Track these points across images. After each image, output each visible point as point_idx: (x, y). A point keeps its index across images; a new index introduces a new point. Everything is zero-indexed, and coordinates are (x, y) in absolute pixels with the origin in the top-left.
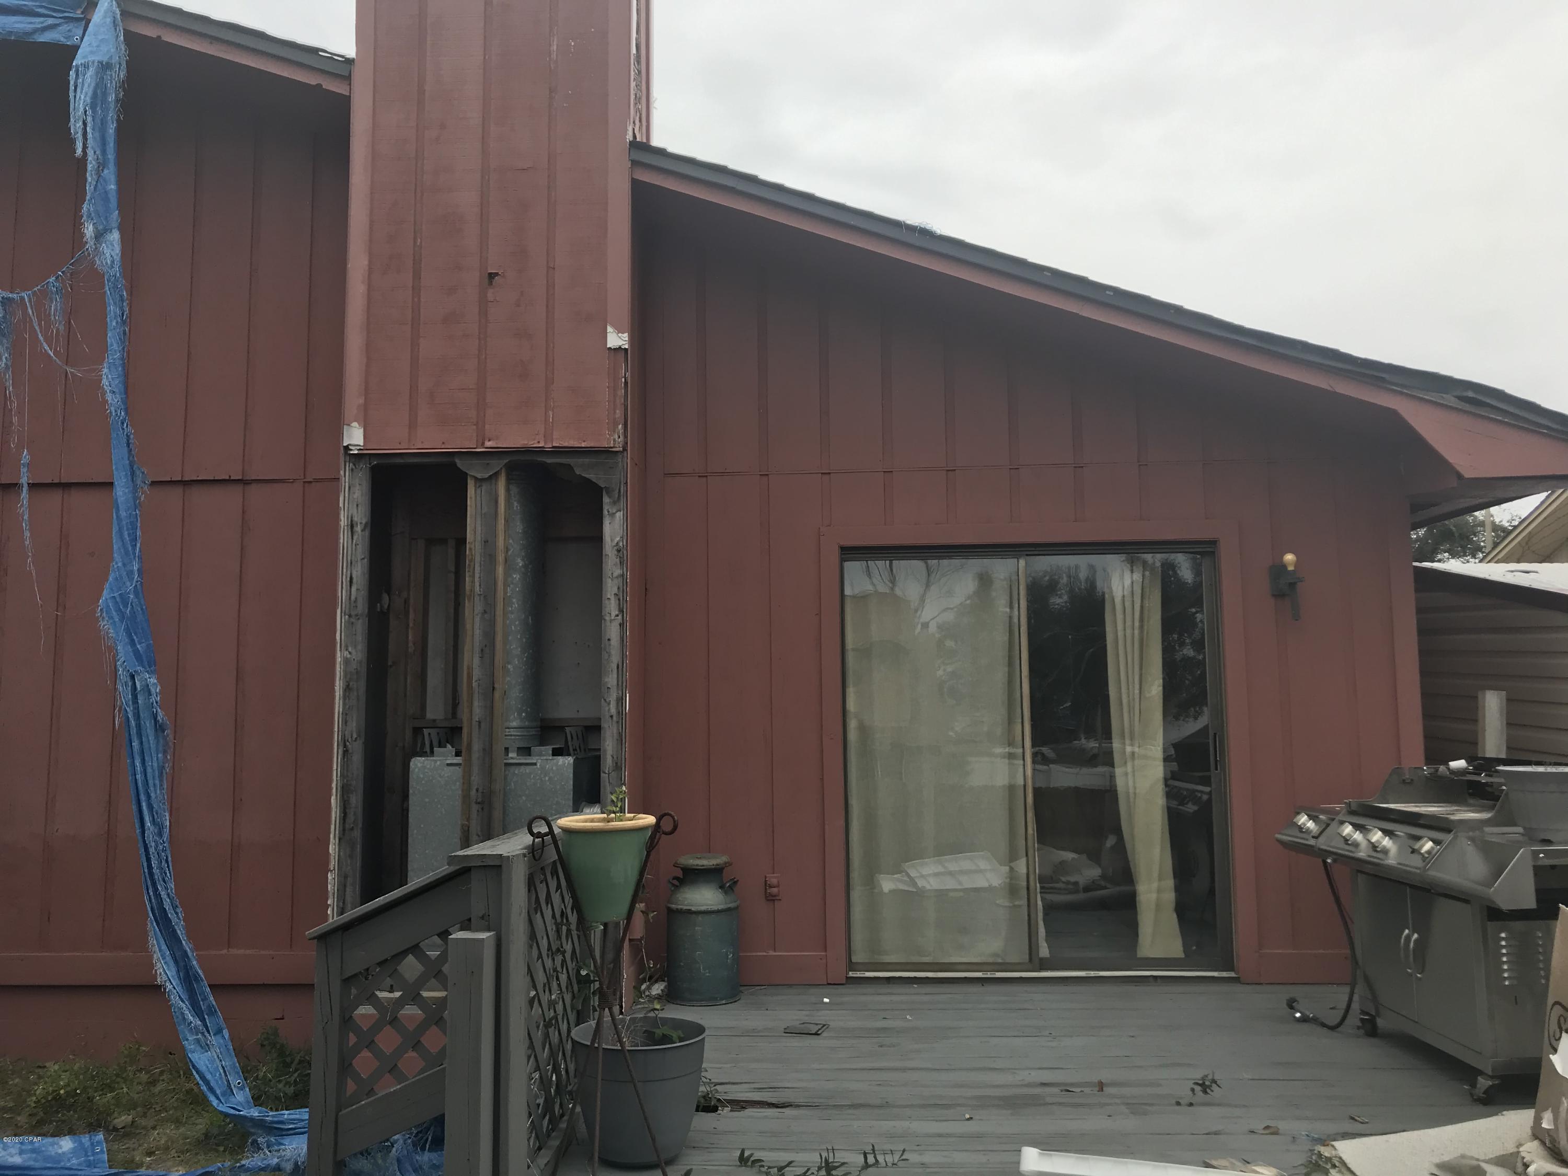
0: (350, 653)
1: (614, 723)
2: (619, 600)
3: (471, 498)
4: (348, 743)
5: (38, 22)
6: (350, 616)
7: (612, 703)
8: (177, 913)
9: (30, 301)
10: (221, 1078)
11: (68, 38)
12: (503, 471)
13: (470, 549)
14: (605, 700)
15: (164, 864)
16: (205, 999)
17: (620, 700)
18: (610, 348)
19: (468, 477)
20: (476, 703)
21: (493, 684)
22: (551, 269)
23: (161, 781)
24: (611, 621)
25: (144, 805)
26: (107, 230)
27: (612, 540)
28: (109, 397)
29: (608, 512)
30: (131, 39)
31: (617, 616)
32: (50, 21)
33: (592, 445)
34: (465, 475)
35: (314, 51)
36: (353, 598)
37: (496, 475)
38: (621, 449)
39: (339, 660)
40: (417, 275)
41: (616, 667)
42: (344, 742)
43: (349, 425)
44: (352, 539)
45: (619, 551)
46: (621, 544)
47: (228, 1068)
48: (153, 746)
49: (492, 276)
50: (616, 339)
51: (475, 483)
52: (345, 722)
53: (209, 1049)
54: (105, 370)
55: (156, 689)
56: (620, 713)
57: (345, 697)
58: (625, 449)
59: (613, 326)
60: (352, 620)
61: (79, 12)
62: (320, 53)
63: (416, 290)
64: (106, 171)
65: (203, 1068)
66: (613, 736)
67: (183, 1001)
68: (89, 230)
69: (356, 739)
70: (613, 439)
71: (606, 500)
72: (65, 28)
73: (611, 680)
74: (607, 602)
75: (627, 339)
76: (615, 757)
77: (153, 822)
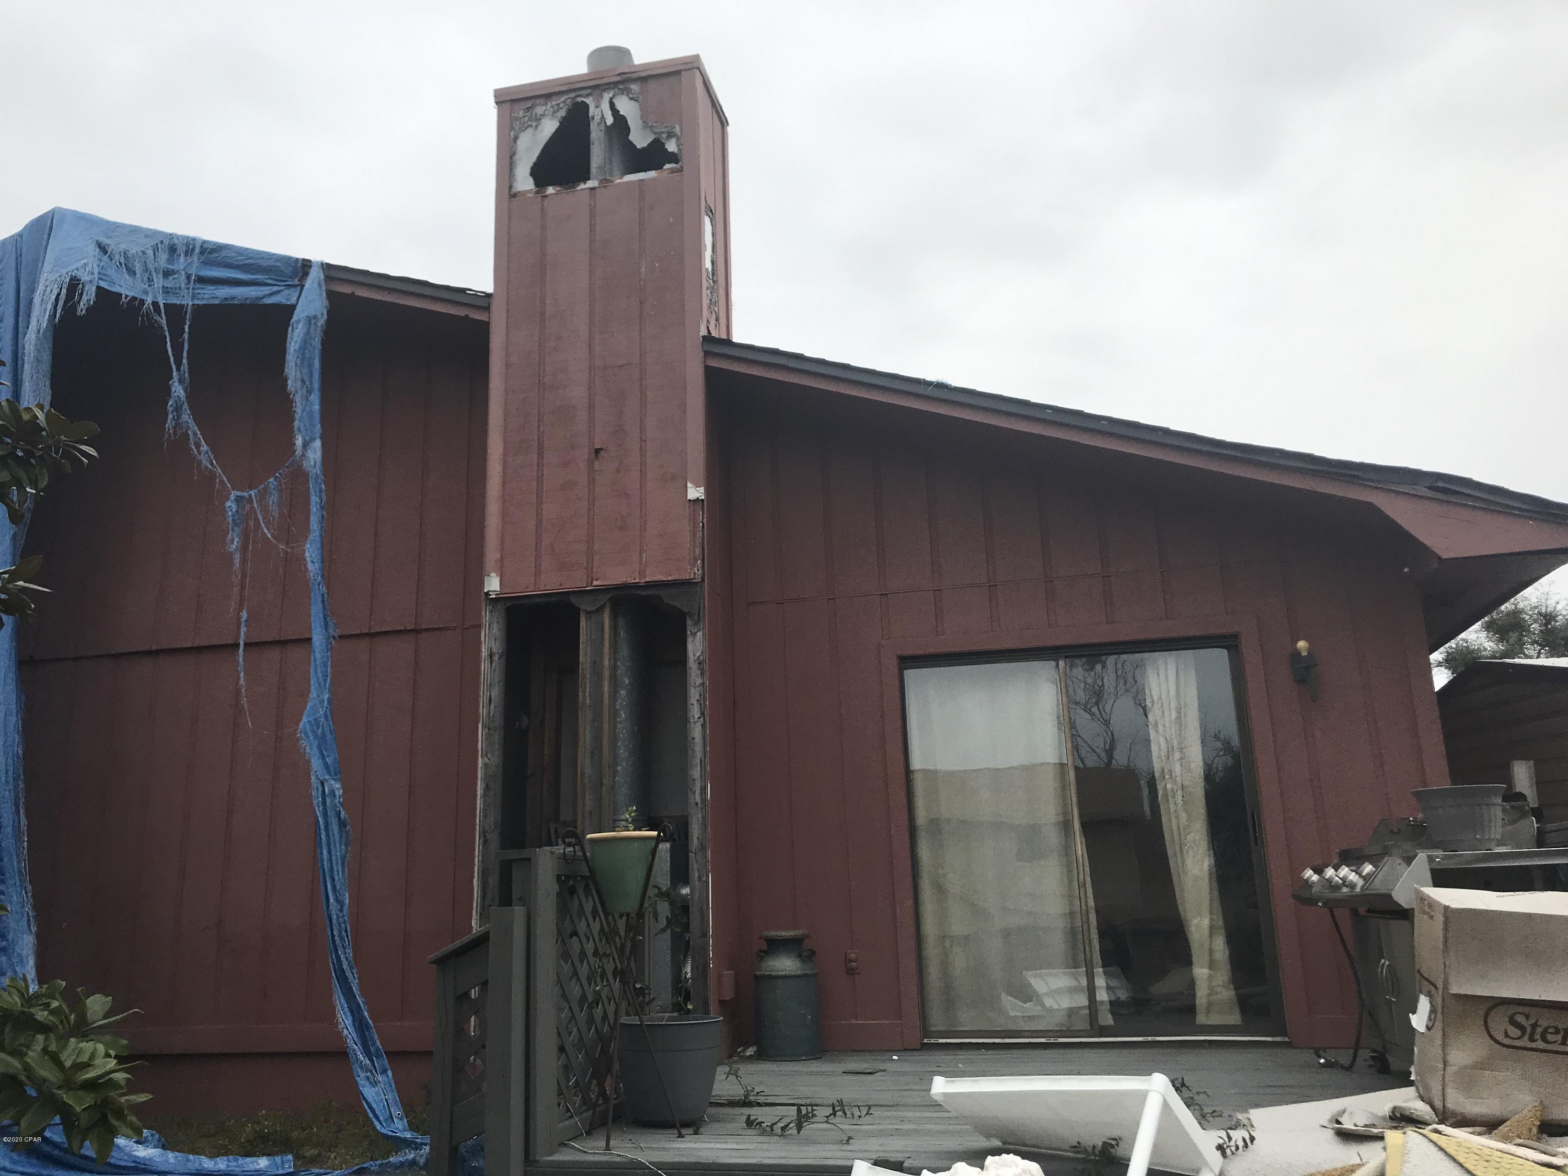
0: (489, 759)
1: (699, 808)
2: (701, 704)
3: (583, 628)
4: (487, 834)
5: (266, 290)
6: (489, 729)
7: (697, 792)
8: (353, 974)
9: (256, 497)
10: (384, 1108)
11: (287, 300)
12: (608, 604)
13: (583, 669)
14: (691, 790)
15: (344, 933)
16: (374, 1044)
17: (704, 789)
18: (690, 500)
19: (581, 612)
20: (587, 797)
21: (601, 780)
22: (643, 441)
23: (343, 867)
24: (695, 723)
25: (329, 887)
26: (313, 440)
27: (694, 655)
28: (310, 566)
29: (691, 632)
30: (331, 295)
31: (699, 718)
32: (276, 288)
33: (677, 578)
34: (579, 609)
35: (463, 291)
36: (491, 715)
37: (602, 608)
38: (700, 580)
39: (480, 765)
40: (541, 455)
41: (699, 761)
42: (484, 833)
43: (488, 575)
44: (491, 666)
45: (700, 664)
46: (701, 658)
47: (391, 1101)
48: (337, 838)
49: (597, 451)
50: (695, 492)
51: (586, 614)
52: (485, 816)
53: (376, 1084)
54: (308, 546)
55: (339, 792)
56: (704, 800)
57: (485, 796)
58: (703, 580)
59: (691, 482)
60: (491, 732)
61: (297, 280)
62: (468, 292)
63: (540, 465)
64: (313, 396)
65: (370, 1100)
66: (698, 820)
67: (356, 1045)
68: (299, 442)
69: (494, 830)
70: (694, 572)
71: (689, 622)
72: (287, 292)
73: (696, 773)
74: (691, 707)
75: (703, 492)
76: (701, 838)
77: (337, 900)
